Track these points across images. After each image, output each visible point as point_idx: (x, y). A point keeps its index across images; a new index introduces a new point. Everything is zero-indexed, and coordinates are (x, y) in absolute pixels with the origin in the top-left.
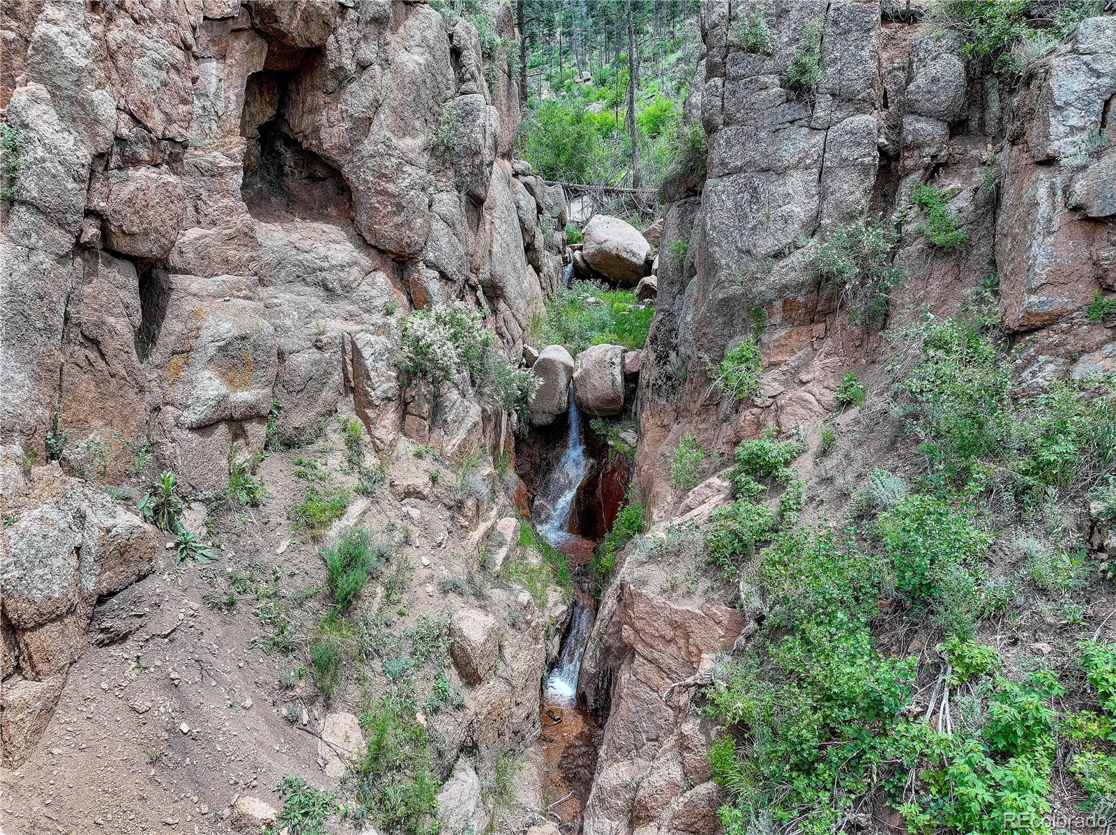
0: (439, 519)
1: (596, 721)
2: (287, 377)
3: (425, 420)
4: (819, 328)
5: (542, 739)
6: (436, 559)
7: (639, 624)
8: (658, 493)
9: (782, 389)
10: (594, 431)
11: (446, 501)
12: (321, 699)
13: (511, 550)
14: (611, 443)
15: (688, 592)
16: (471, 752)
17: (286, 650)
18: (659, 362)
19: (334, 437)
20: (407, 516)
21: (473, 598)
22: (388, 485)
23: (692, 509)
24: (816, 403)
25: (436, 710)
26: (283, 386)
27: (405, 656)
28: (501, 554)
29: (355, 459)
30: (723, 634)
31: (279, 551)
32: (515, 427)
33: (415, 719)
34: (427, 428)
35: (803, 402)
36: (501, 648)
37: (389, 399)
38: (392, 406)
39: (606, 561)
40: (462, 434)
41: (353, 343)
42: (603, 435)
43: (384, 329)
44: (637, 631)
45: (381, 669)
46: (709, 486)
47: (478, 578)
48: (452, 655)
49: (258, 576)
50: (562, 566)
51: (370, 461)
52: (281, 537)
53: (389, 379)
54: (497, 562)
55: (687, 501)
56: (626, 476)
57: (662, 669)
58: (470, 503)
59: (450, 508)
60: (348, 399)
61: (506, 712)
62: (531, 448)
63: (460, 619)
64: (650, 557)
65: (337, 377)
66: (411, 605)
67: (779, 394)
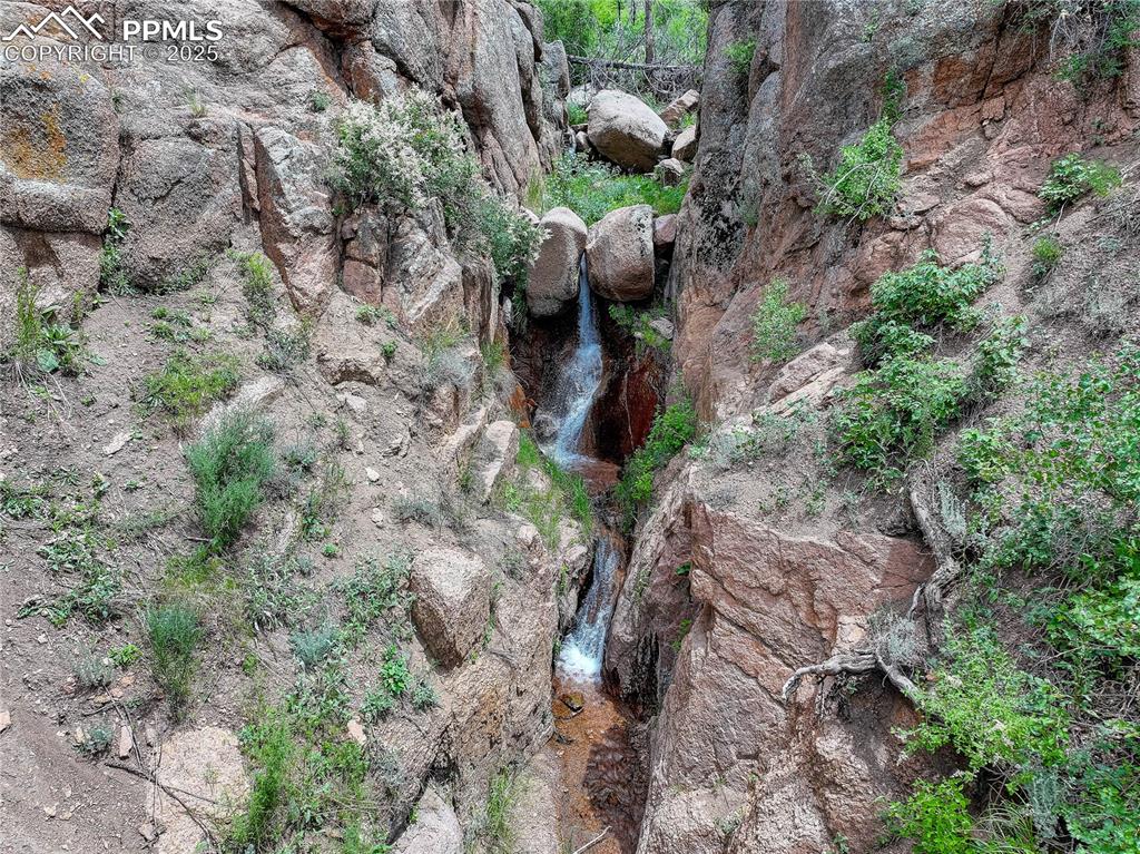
0: (397, 413)
1: (634, 711)
2: (138, 176)
3: (375, 267)
4: (994, 106)
5: (557, 740)
6: (390, 472)
7: (720, 568)
8: (722, 381)
9: (935, 200)
10: (614, 322)
11: (408, 388)
12: (165, 705)
13: (507, 466)
14: (638, 334)
15: (808, 513)
16: (446, 776)
17: (101, 617)
18: (707, 217)
19: (225, 282)
20: (343, 407)
21: (450, 532)
22: (315, 359)
23: (788, 393)
24: (1002, 213)
25: (383, 714)
26: (132, 191)
27: (331, 623)
28: (491, 472)
29: (259, 316)
30: (879, 581)
31: (108, 450)
32: (509, 318)
33: (346, 731)
34: (378, 280)
35: (979, 214)
36: (493, 607)
37: (317, 232)
38: (323, 243)
39: (642, 483)
40: (432, 296)
41: (256, 141)
42: (627, 326)
43: (308, 130)
44: (718, 580)
45: (288, 647)
46: (816, 356)
47: (457, 504)
48: (415, 620)
49: (60, 488)
50: (578, 492)
51: (285, 322)
52: (116, 427)
53: (314, 201)
54: (487, 481)
55: (781, 380)
56: (661, 376)
57: (763, 640)
58: (444, 391)
59: (413, 399)
60: (250, 228)
61: (503, 707)
62: (531, 347)
63: (428, 563)
64: (734, 461)
65: (229, 191)
66: (347, 541)
67: (932, 208)
